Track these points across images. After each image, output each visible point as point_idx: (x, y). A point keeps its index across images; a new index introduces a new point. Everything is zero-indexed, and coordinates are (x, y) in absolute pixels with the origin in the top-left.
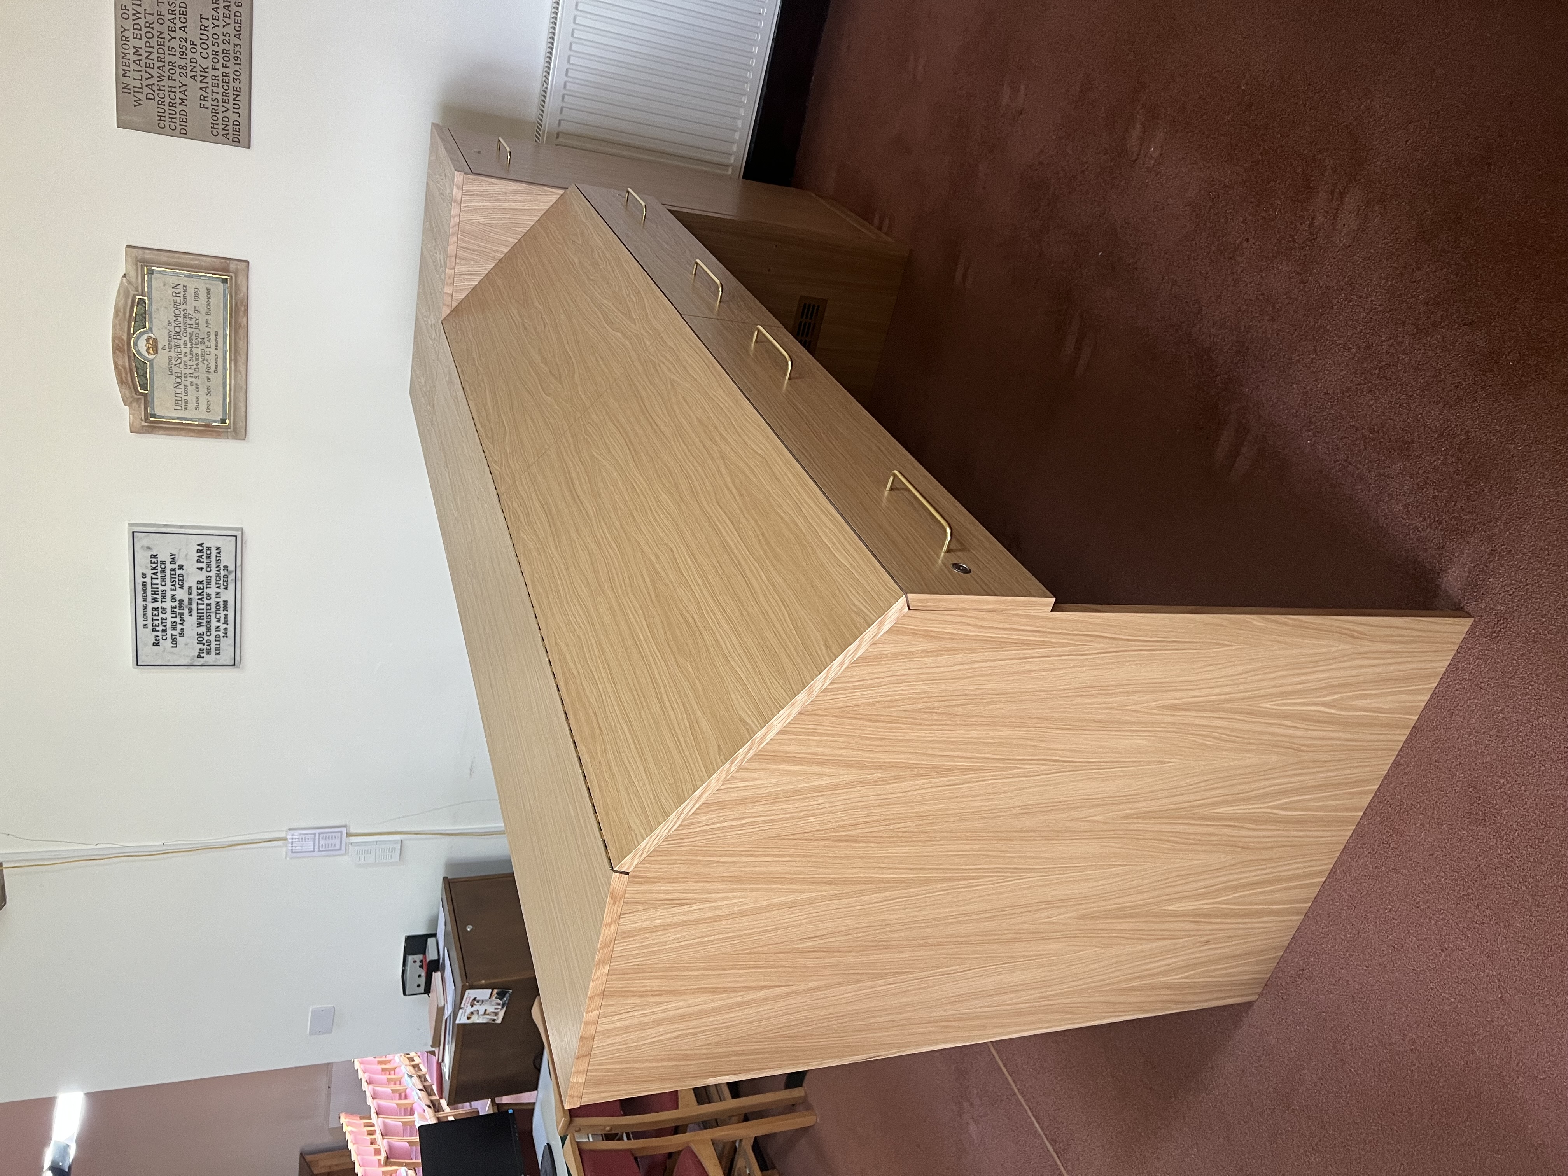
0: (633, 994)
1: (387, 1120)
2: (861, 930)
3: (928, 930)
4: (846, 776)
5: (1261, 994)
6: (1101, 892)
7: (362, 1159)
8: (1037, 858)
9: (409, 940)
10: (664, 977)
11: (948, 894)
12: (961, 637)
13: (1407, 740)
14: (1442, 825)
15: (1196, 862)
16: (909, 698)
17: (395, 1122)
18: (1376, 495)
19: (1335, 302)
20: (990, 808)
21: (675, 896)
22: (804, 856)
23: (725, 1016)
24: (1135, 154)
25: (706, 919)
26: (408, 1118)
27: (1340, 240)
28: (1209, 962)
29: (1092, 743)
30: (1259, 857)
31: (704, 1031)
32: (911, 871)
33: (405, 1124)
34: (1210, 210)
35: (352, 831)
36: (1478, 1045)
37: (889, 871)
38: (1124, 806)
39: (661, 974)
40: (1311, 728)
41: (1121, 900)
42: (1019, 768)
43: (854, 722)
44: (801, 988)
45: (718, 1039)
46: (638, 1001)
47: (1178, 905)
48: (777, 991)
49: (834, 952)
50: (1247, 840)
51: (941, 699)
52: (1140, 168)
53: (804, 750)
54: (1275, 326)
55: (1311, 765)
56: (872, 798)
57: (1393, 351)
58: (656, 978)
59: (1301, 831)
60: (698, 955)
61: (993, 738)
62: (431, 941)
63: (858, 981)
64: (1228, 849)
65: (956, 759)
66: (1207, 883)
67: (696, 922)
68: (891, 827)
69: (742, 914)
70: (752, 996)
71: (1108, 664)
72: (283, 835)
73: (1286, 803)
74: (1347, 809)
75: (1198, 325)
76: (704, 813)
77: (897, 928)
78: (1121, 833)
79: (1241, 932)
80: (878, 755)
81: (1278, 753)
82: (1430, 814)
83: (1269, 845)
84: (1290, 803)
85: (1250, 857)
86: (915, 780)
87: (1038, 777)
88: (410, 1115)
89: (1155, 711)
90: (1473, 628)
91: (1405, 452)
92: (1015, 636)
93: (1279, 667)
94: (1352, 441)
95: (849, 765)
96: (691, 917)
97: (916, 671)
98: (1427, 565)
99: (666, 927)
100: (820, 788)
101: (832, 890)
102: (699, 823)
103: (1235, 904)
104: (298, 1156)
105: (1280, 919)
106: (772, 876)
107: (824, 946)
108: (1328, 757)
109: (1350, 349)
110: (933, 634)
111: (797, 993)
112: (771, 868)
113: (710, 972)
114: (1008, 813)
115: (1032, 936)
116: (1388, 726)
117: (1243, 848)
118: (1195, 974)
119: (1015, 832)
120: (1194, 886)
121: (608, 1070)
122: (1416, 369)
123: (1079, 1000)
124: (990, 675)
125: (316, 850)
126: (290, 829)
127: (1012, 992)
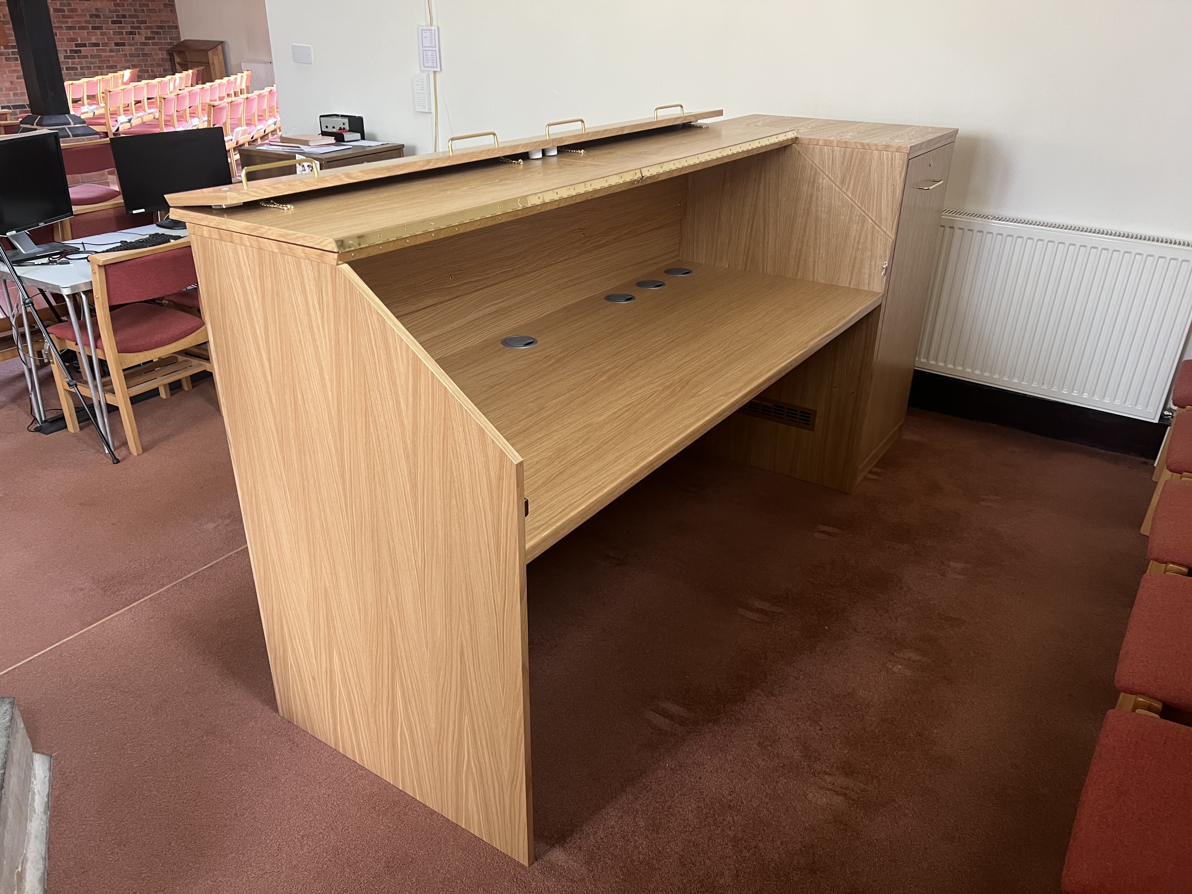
0: (261, 271)
1: (242, 105)
2: (310, 433)
3: (312, 480)
4: (407, 422)
5: (283, 718)
6: (343, 604)
7: (216, 88)
8: (362, 557)
9: (360, 119)
10: (273, 292)
11: (336, 495)
12: (500, 502)
13: (449, 820)
14: (388, 840)
15: (364, 671)
16: (459, 466)
17: (241, 112)
18: (623, 808)
19: (766, 786)
20: (392, 524)
21: (325, 299)
22: (354, 391)
23: (250, 336)
24: (898, 655)
25: (311, 321)
26: (243, 121)
27: (812, 792)
28: (301, 680)
29: (437, 596)
30: (370, 717)
31: (240, 321)
32: (349, 467)
33: (240, 119)
34: (847, 705)
35: (438, 75)
36: (236, 856)
37: (348, 453)
38: (398, 620)
39: (275, 290)
40: (454, 753)
41: (338, 618)
42: (419, 544)
43: (442, 427)
44: (271, 390)
45: (236, 332)
46: (257, 274)
47: (337, 660)
48: (268, 374)
49: (295, 413)
50: (380, 708)
51: (460, 488)
52: (887, 657)
53: (422, 391)
54: (755, 746)
55: (430, 753)
56: (394, 439)
57: (725, 823)
58: (272, 286)
59: (388, 746)
60: (288, 316)
61: (437, 526)
62: (358, 136)
63: (277, 431)
64: (374, 694)
65: (422, 499)
66: (352, 679)
67: (309, 315)
68: (376, 454)
69: (316, 348)
70: (264, 356)
71: (488, 606)
72: (435, 23)
73: (405, 734)
74: (403, 778)
75: (762, 694)
76: (378, 319)
77: (313, 458)
78: (381, 616)
79: (321, 703)
80: (421, 444)
81: (436, 729)
82: (396, 832)
83: (378, 723)
84: (406, 739)
85: (369, 709)
86: (407, 471)
87: (413, 558)
88: (246, 123)
89: (459, 640)
90: (522, 866)
91: (651, 828)
92: (503, 540)
93: (491, 729)
94: (664, 794)
95: (415, 423)
96: (312, 313)
97: (477, 471)
98: (570, 839)
99: (304, 292)
100: (398, 403)
101: (334, 412)
102: (372, 315)
103: (339, 700)
104: (222, 40)
105: (332, 732)
106: (341, 369)
107: (299, 407)
108: (435, 764)
109: (731, 795)
110: (501, 482)
111: (268, 388)
112: (345, 368)
113: (277, 325)
114: (390, 537)
115: (312, 555)
116: (457, 807)
117: (375, 705)
118: (294, 672)
119: (378, 542)
120: (350, 670)
121: (212, 253)
122: (710, 838)
123: (273, 589)
124: (477, 524)
125: (424, 49)
126: (438, 28)
127: (276, 541)
